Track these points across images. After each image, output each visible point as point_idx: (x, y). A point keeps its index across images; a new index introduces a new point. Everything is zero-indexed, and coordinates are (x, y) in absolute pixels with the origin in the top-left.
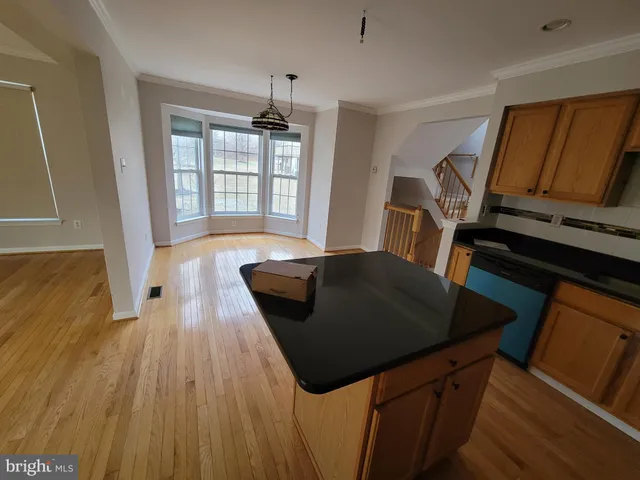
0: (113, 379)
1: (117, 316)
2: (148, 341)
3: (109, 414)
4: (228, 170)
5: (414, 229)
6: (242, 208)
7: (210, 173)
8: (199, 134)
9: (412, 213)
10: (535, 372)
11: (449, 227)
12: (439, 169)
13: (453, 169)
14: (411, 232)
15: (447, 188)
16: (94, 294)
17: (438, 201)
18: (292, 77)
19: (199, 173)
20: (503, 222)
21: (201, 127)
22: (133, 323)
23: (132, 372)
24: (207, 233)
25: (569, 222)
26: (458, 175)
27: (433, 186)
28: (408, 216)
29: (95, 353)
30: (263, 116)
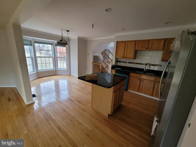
4: (41, 56)
5: (100, 68)
6: (48, 68)
7: (36, 57)
8: (31, 45)
9: (99, 64)
10: (129, 90)
11: (110, 66)
12: (102, 53)
13: (105, 53)
14: (100, 69)
15: (105, 58)
17: (103, 61)
18: (68, 31)
19: (32, 58)
20: (119, 64)
21: (31, 42)
24: (37, 77)
25: (129, 63)
26: (106, 55)
27: (101, 57)
28: (99, 65)
30: (61, 41)
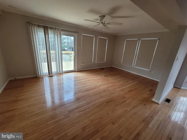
0: (147, 115)
1: (153, 100)
2: (160, 113)
3: (143, 121)
16: (150, 91)
22: (157, 105)
23: (152, 117)
29: (145, 105)
